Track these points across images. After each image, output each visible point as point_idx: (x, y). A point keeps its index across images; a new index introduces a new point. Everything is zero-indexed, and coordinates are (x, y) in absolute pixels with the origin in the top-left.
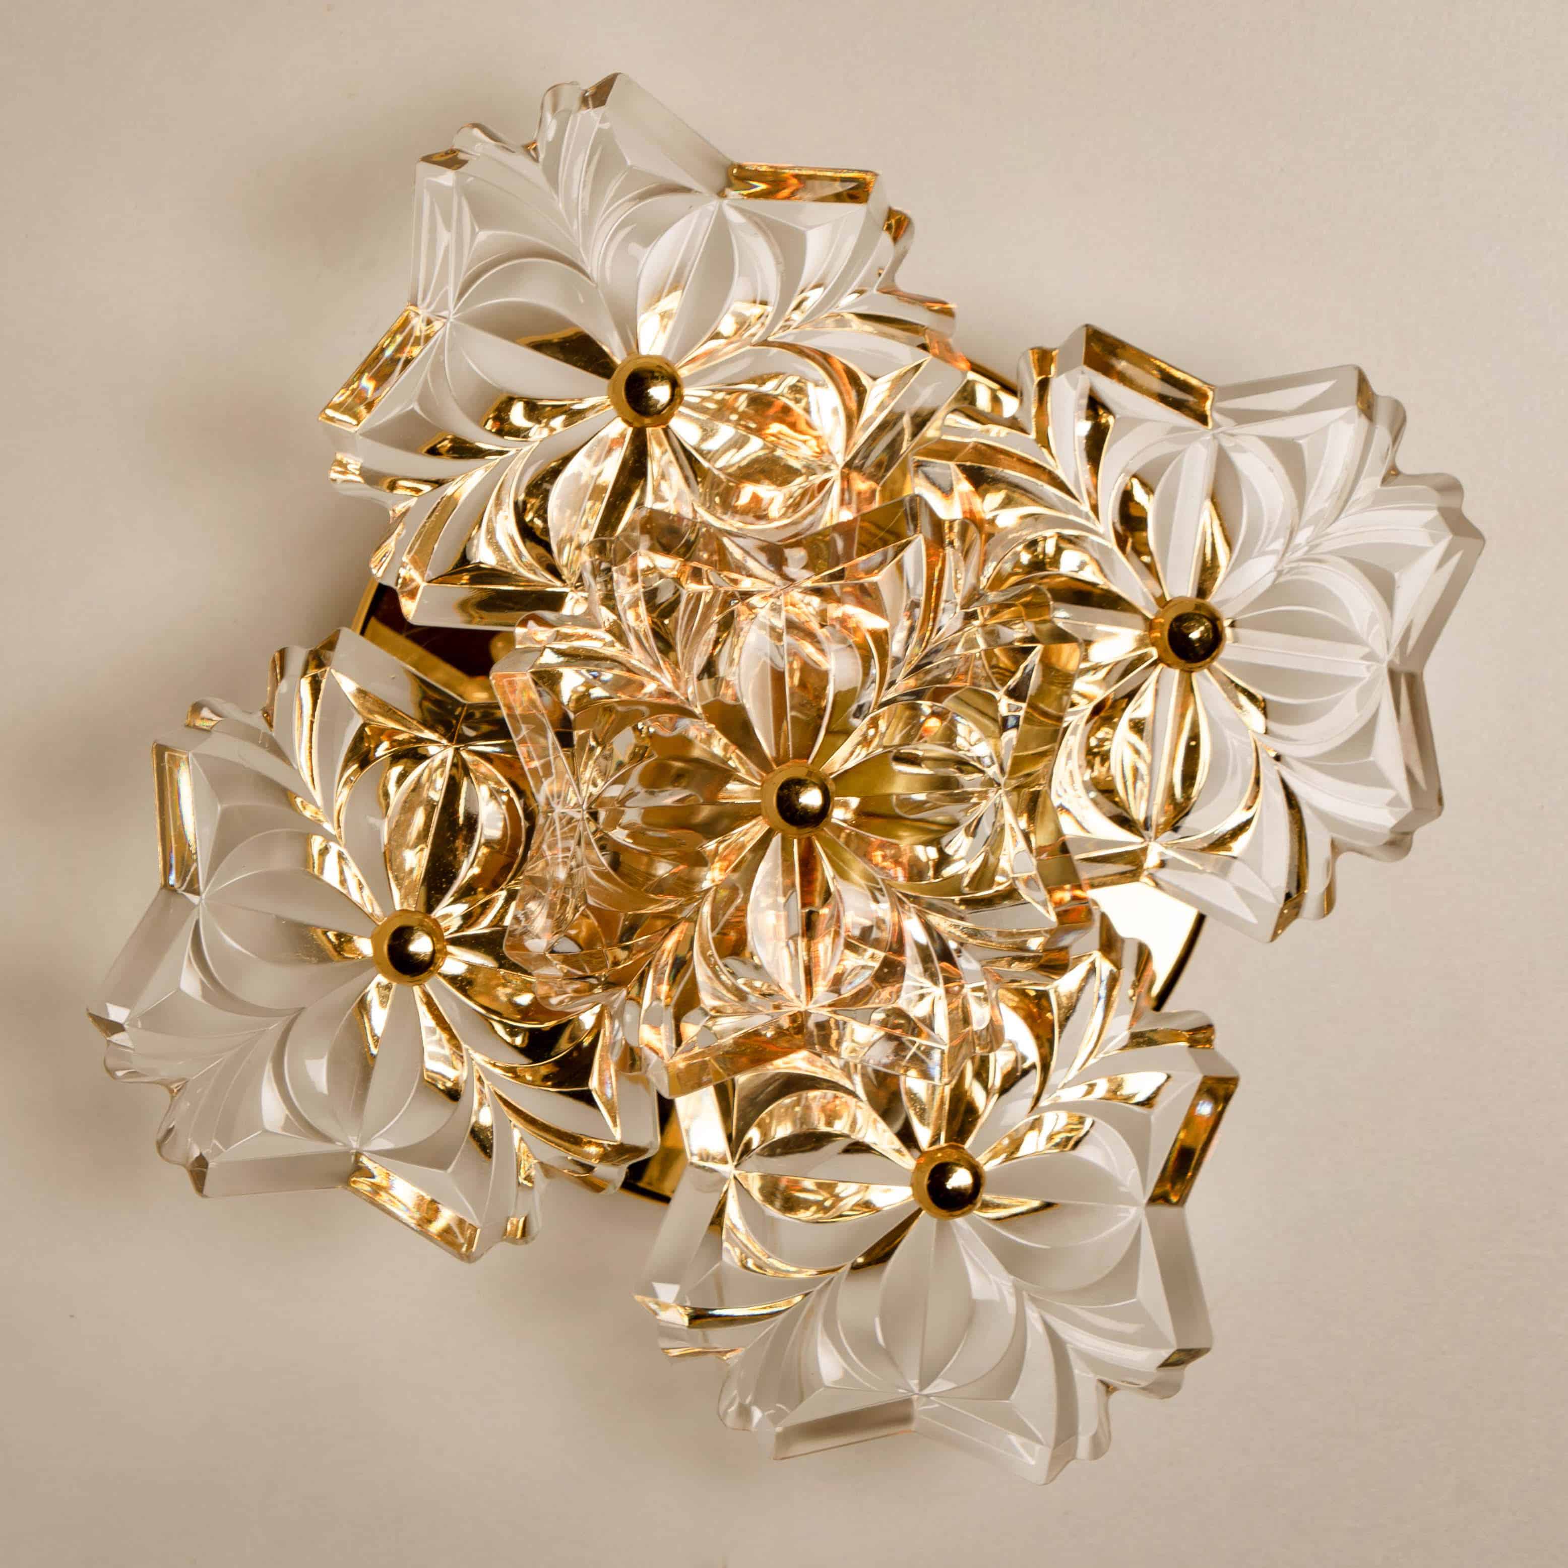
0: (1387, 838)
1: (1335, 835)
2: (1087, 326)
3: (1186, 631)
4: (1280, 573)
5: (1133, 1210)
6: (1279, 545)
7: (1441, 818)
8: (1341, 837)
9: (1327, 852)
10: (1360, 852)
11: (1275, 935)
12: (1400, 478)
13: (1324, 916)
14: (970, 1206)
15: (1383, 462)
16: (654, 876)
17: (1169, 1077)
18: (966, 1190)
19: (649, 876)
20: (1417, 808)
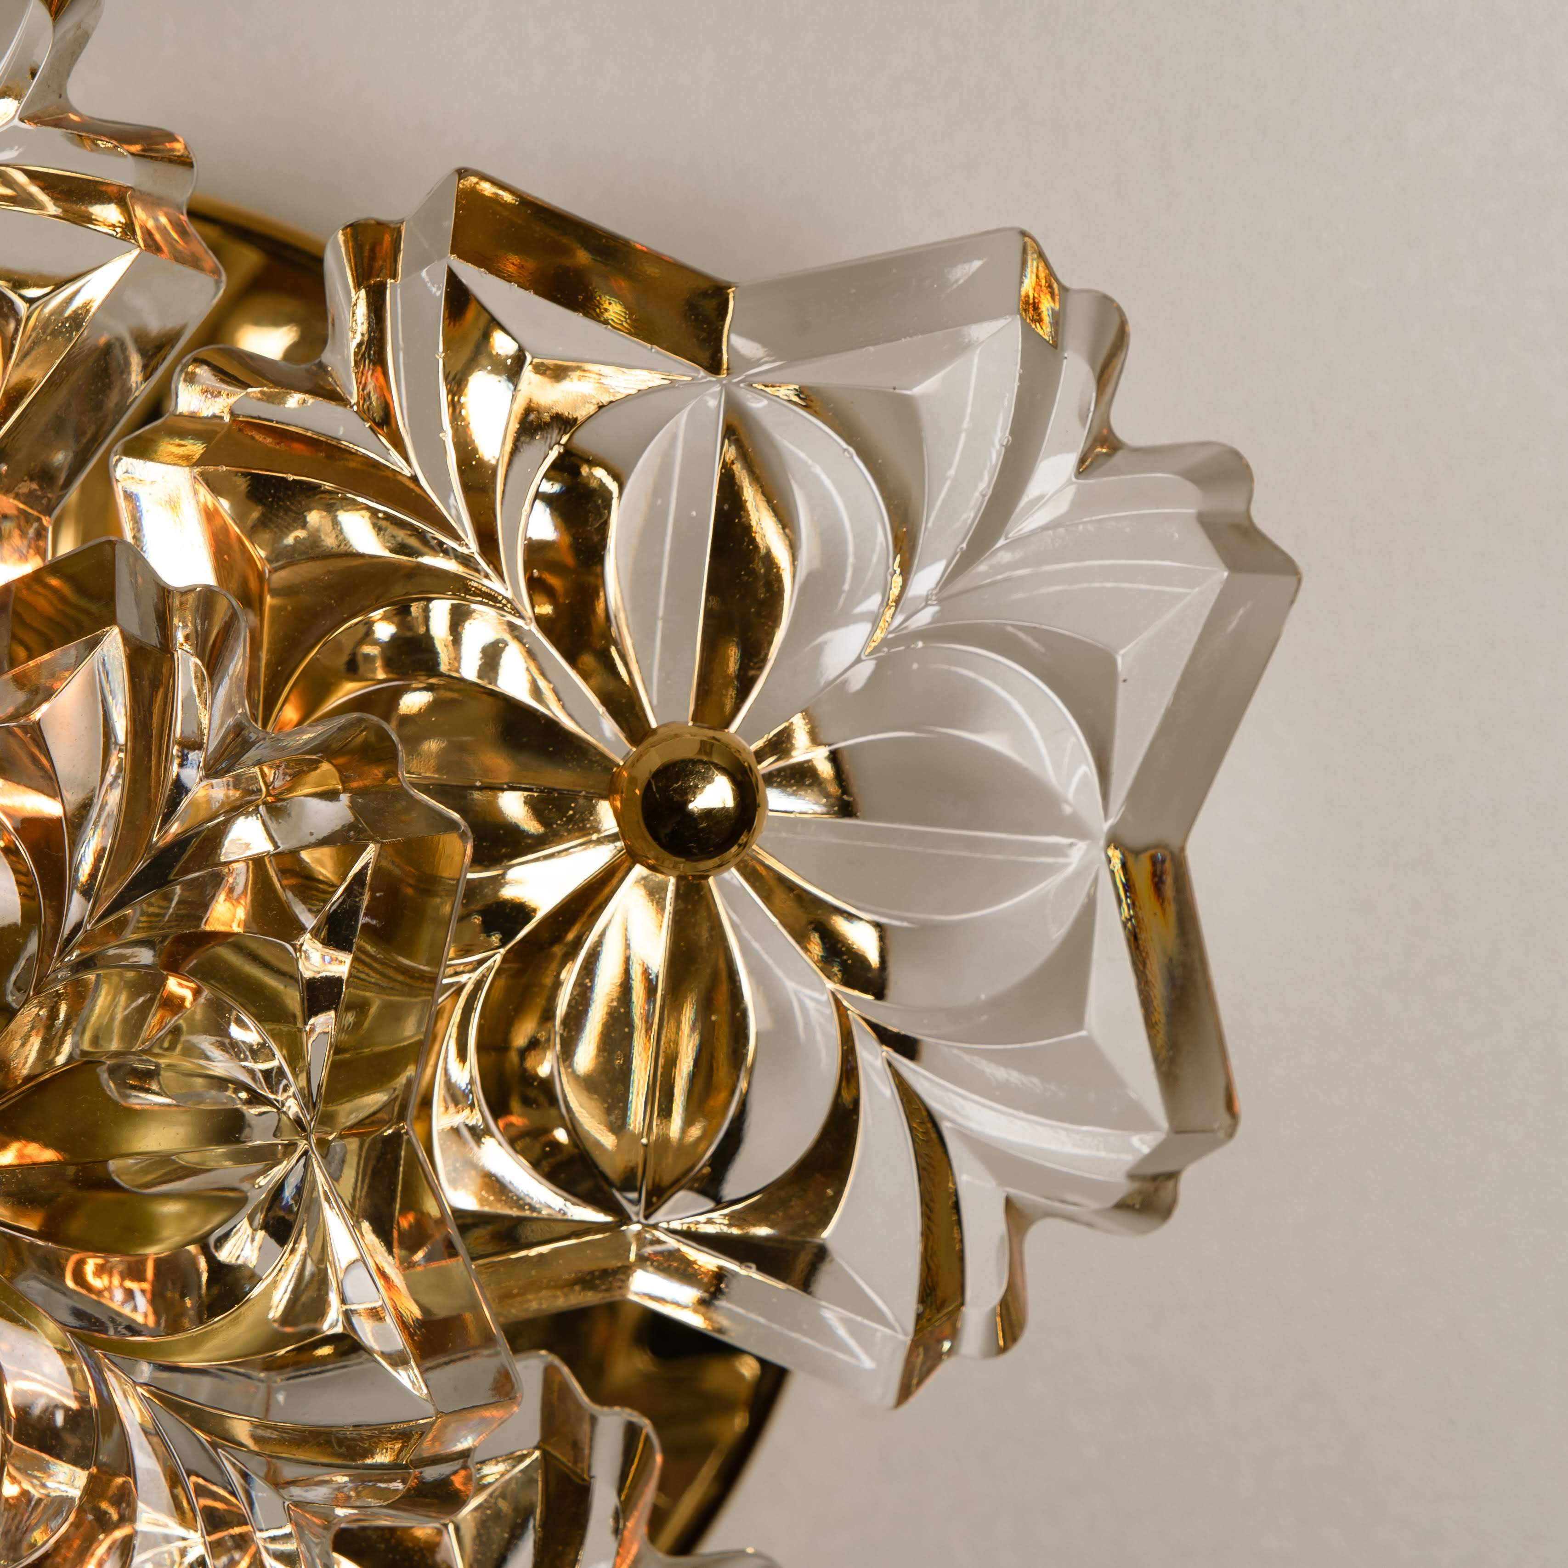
0: (1123, 1188)
1: (1013, 1192)
3: (677, 797)
7: (1232, 1144)
8: (1024, 1195)
9: (998, 1224)
10: (1070, 1218)
11: (905, 1392)
12: (1120, 455)
13: (1003, 1350)
15: (1083, 423)
20: (1178, 1129)
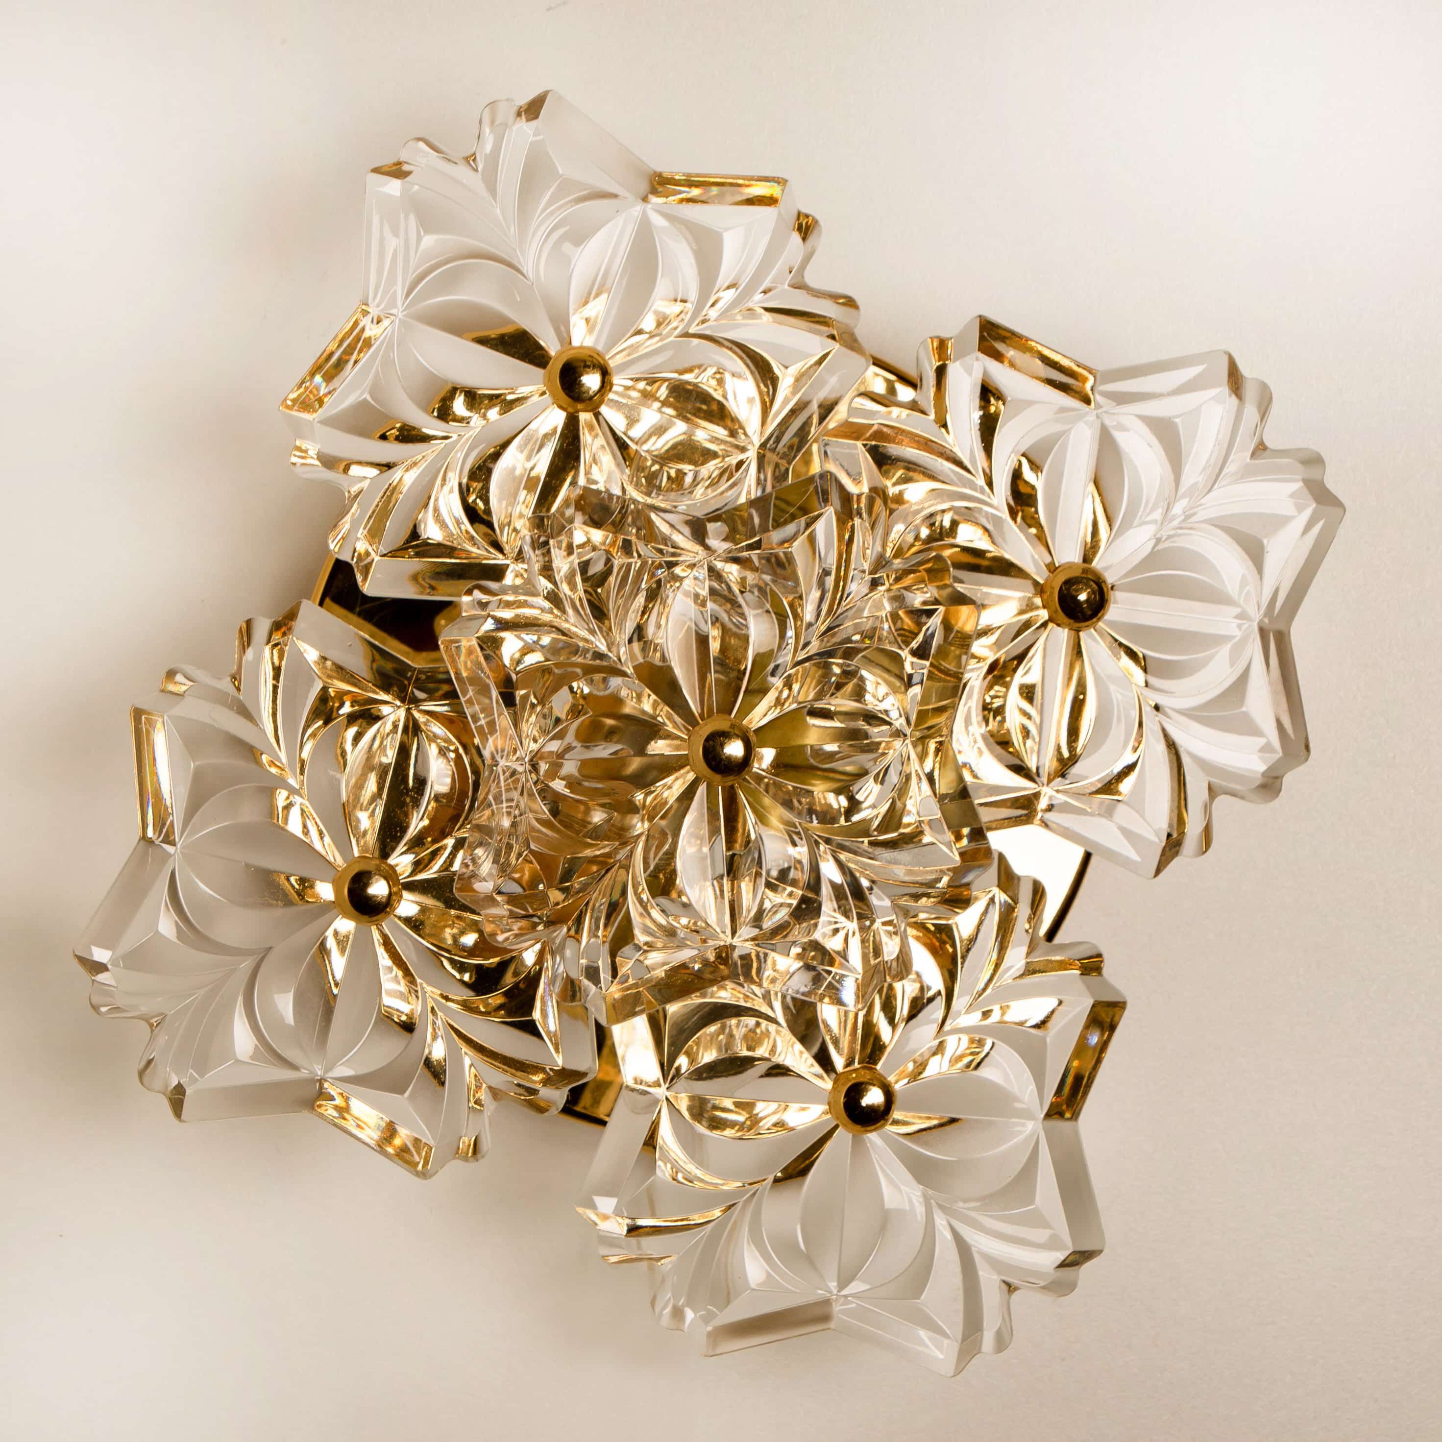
0: (1259, 782)
1: (1211, 780)
2: (980, 316)
3: (1074, 593)
4: (1158, 541)
5: (1030, 1126)
6: (1157, 515)
7: (1308, 763)
8: (1217, 782)
9: (1205, 794)
10: (1234, 794)
11: (1158, 872)
12: (1267, 452)
13: (1202, 853)
14: (882, 1122)
15: (1252, 439)
16: (590, 823)
17: (1060, 1003)
18: (878, 1106)
19: (585, 823)
20: (1286, 754)
